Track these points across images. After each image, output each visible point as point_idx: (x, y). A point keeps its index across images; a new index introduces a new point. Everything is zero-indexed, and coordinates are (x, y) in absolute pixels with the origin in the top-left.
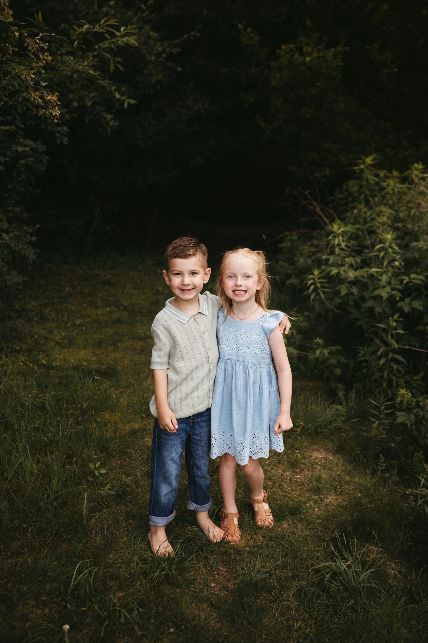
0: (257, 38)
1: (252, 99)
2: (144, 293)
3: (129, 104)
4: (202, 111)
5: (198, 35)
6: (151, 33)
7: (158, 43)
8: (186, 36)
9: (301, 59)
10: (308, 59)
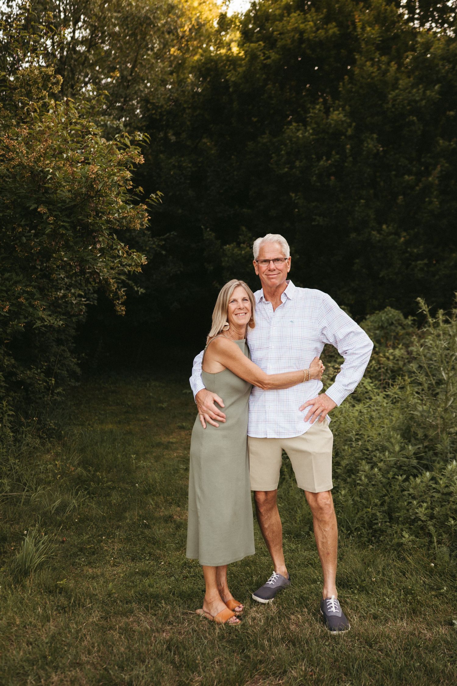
0: (214, 234)
1: (212, 268)
2: (140, 398)
3: (141, 292)
4: (179, 272)
5: (175, 234)
6: (146, 232)
7: (151, 239)
8: (168, 234)
9: (239, 252)
10: (243, 252)
